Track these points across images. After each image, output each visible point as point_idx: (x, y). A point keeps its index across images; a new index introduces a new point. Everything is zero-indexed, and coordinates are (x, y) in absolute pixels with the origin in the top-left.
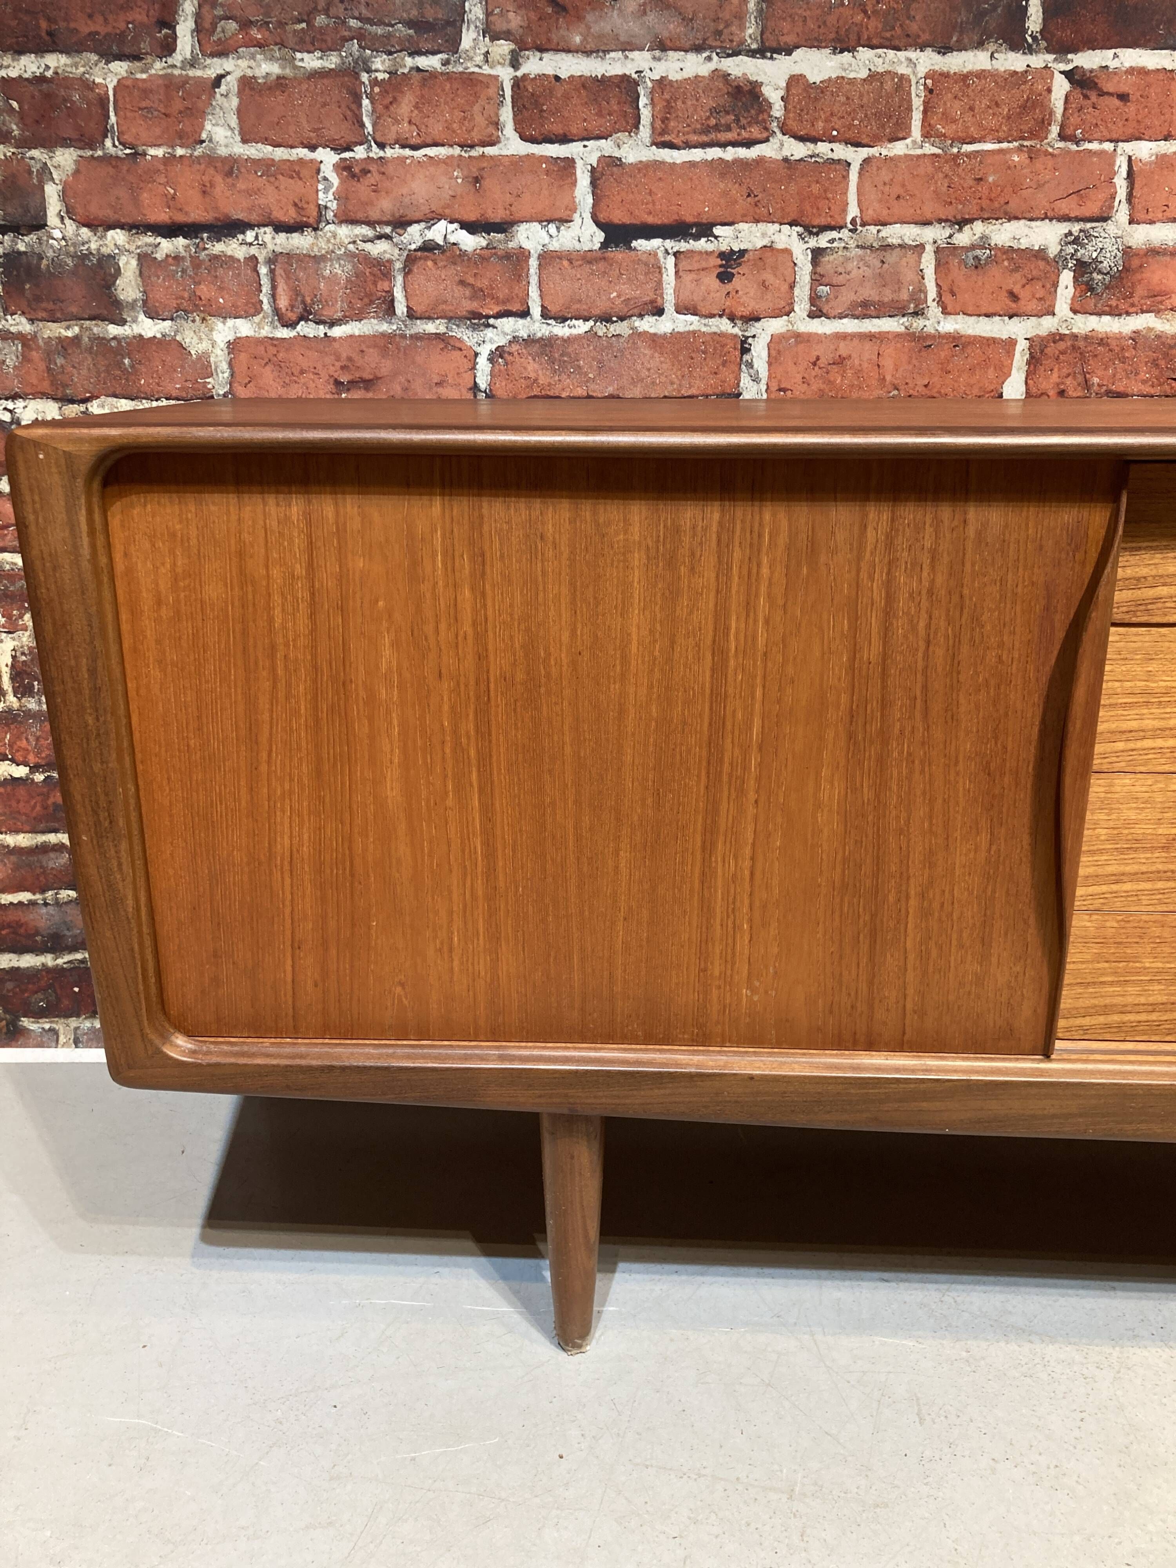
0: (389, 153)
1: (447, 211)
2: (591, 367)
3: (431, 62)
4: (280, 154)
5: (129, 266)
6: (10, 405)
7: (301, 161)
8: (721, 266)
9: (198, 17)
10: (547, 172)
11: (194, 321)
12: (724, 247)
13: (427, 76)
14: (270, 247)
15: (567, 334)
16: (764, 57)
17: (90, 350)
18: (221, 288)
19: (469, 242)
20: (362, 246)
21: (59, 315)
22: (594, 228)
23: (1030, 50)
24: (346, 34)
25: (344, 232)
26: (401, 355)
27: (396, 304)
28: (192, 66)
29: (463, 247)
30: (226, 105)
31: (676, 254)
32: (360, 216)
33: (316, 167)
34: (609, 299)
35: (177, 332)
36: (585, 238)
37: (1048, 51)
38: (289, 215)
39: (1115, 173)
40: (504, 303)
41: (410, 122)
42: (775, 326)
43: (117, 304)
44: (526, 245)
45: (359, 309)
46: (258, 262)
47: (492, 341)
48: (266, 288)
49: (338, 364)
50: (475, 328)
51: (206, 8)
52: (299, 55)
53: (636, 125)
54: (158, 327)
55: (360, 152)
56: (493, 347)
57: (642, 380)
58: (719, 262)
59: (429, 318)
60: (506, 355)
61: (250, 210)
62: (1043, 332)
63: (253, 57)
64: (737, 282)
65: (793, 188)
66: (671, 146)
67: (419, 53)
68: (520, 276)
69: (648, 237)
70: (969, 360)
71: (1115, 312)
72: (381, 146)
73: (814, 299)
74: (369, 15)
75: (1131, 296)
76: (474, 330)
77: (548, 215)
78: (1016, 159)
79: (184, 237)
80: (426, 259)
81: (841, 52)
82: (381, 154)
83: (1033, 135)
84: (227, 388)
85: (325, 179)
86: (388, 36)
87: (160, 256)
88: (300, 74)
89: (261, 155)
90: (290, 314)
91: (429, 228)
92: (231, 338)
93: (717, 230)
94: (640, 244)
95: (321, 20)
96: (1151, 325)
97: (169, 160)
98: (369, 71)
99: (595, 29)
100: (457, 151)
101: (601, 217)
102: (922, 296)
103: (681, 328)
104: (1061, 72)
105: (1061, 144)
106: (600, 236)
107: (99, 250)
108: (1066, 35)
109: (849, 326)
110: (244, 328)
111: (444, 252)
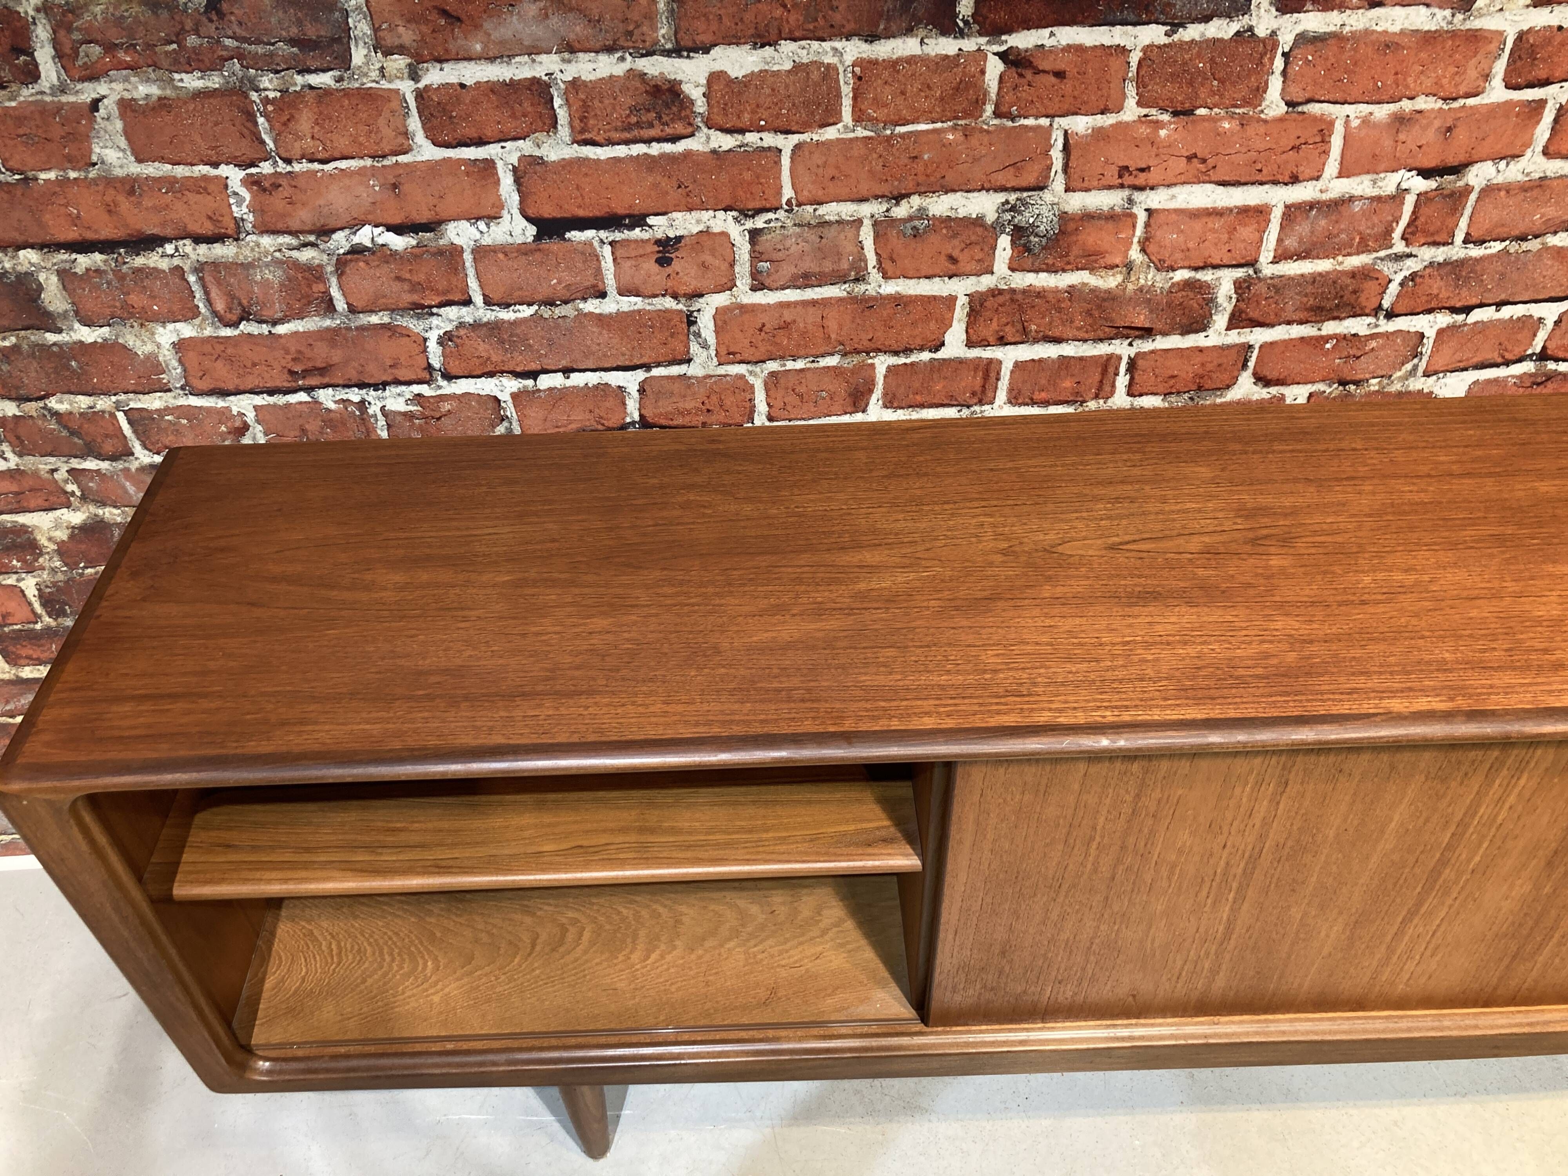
0: (297, 167)
1: (370, 217)
2: (541, 345)
3: (324, 79)
4: (181, 171)
5: (50, 283)
7: (205, 178)
8: (659, 252)
9: (56, 43)
10: (468, 174)
11: (132, 327)
12: (659, 235)
13: (323, 93)
14: (193, 257)
15: (513, 318)
16: (680, 56)
17: (33, 355)
20: (289, 253)
22: (525, 223)
23: (961, 34)
24: (224, 53)
25: (267, 241)
26: (350, 344)
27: (335, 302)
28: (63, 92)
29: (394, 248)
30: (110, 128)
31: (611, 243)
32: (280, 226)
33: (224, 183)
34: (550, 285)
35: (117, 336)
36: (517, 231)
37: (981, 35)
38: (208, 228)
39: (1051, 146)
40: (444, 294)
41: (313, 137)
42: (721, 300)
43: (48, 314)
45: (298, 309)
46: (184, 272)
47: (438, 327)
48: (199, 294)
49: (289, 357)
50: (419, 317)
51: (62, 33)
52: (177, 76)
53: (554, 124)
54: (97, 333)
55: (266, 168)
56: (441, 332)
58: (657, 249)
59: (372, 311)
60: (455, 339)
61: (163, 224)
62: (982, 288)
63: (126, 80)
64: (676, 265)
65: (724, 177)
66: (594, 143)
67: (309, 71)
68: (456, 269)
69: (581, 229)
70: (911, 316)
71: (1052, 269)
72: (288, 161)
73: (755, 274)
74: (244, 34)
75: (1067, 255)
76: (419, 319)
77: (476, 212)
78: (951, 137)
79: (101, 253)
80: (357, 260)
81: (762, 46)
82: (289, 168)
83: (967, 115)
84: (183, 382)
85: (235, 194)
86: (272, 55)
87: (79, 270)
88: (182, 94)
89: (160, 174)
91: (355, 233)
93: (651, 220)
94: (575, 235)
95: (192, 40)
96: (1086, 281)
97: (63, 182)
98: (257, 90)
99: (495, 35)
100: (368, 162)
101: (531, 213)
102: (863, 264)
103: (625, 308)
104: (994, 54)
105: (996, 122)
106: (532, 230)
107: (14, 268)
108: (1001, 16)
109: (791, 295)
110: (187, 330)
111: (374, 253)
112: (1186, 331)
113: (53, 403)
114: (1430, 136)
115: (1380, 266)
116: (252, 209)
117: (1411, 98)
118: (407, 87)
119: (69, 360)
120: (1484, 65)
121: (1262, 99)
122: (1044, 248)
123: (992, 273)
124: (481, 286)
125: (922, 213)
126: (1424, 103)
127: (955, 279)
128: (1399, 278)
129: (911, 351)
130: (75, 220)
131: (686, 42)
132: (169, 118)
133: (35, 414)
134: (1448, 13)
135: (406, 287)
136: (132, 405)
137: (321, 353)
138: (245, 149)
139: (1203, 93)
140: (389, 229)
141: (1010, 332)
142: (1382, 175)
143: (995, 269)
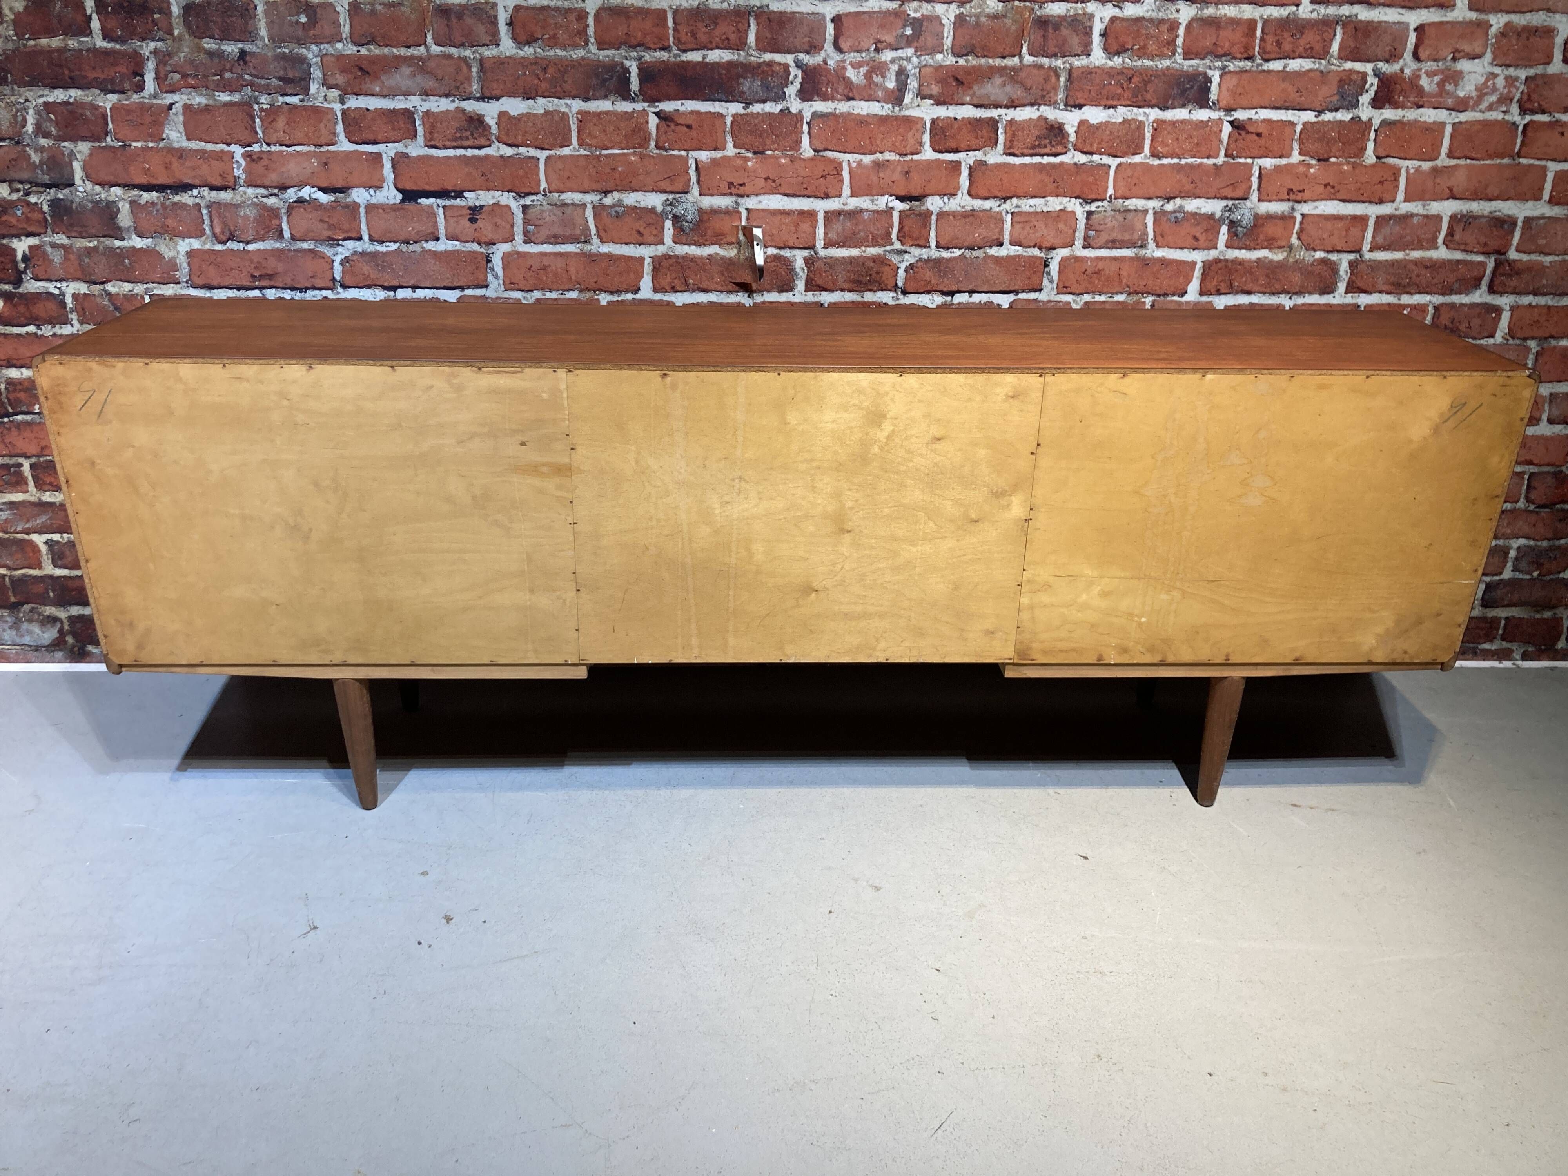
0: (273, 148)
1: (310, 181)
3: (294, 100)
4: (210, 147)
5: (125, 208)
6: (59, 285)
7: (222, 151)
10: (366, 160)
12: (471, 204)
14: (208, 198)
16: (484, 101)
17: (104, 254)
18: (180, 221)
19: (324, 198)
20: (262, 199)
21: (84, 234)
22: (396, 192)
23: (633, 100)
24: (244, 83)
25: (250, 191)
28: (155, 98)
29: (321, 201)
30: (176, 119)
32: (259, 183)
33: (232, 155)
35: (155, 245)
36: (391, 197)
37: (644, 101)
38: (218, 182)
39: (689, 168)
40: (347, 232)
41: (284, 132)
42: (505, 247)
43: (119, 228)
44: (357, 200)
48: (207, 222)
49: (253, 266)
50: (331, 246)
51: (161, 66)
52: (217, 93)
53: (415, 136)
55: (256, 148)
56: (343, 257)
57: (430, 276)
58: (469, 212)
59: (304, 240)
63: (190, 94)
66: (436, 147)
67: (287, 95)
69: (427, 197)
72: (269, 145)
73: (526, 233)
74: (256, 73)
80: (300, 207)
81: (528, 99)
82: (269, 149)
84: (188, 278)
85: (237, 162)
86: (268, 85)
87: (142, 202)
88: (218, 104)
89: (198, 148)
90: (222, 236)
91: (300, 190)
92: (188, 249)
93: (466, 194)
94: (423, 201)
95: (228, 75)
97: (145, 149)
98: (258, 103)
100: (312, 148)
103: (450, 248)
108: (654, 93)
109: (547, 248)
110: (196, 244)
111: (309, 204)
112: (781, 290)
113: (110, 288)
114: (897, 176)
115: (889, 256)
116: (245, 171)
117: (882, 153)
118: (337, 107)
119: (124, 258)
120: (917, 136)
121: (800, 147)
122: (691, 230)
123: (664, 244)
124: (368, 229)
125: (620, 203)
126: (888, 156)
127: (642, 246)
128: (903, 266)
129: (621, 292)
130: (146, 172)
131: (487, 94)
132: (209, 117)
133: (96, 293)
134: (890, 106)
135: (326, 226)
136: (155, 292)
137: (272, 265)
138: (246, 136)
139: (768, 142)
140: (320, 189)
141: (678, 284)
142: (876, 197)
143: (665, 241)
